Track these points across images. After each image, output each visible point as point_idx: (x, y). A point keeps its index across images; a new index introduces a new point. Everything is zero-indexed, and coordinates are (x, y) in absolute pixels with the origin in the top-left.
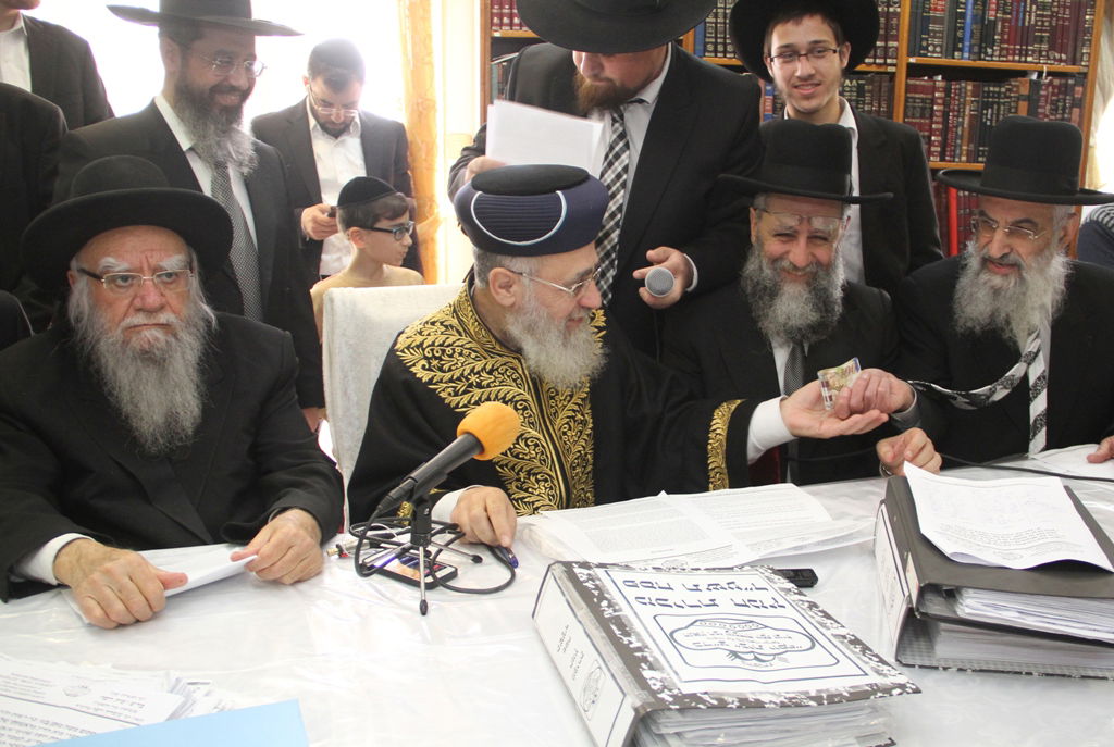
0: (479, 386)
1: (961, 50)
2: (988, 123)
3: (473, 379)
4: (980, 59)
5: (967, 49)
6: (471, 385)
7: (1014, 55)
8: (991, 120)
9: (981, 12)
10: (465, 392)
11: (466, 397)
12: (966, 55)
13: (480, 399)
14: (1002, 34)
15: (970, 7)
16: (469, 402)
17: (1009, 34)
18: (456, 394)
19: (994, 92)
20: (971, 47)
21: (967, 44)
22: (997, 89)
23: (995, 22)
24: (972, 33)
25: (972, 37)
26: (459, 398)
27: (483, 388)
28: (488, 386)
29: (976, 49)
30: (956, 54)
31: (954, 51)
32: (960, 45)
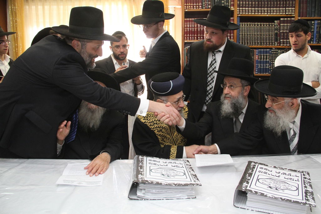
0: (156, 124)
1: (313, 41)
3: (155, 122)
4: (319, 43)
5: (315, 41)
6: (154, 124)
9: (319, 30)
10: (153, 125)
11: (153, 126)
12: (315, 42)
13: (157, 127)
15: (315, 29)
16: (154, 128)
18: (151, 126)
20: (316, 40)
21: (315, 39)
24: (316, 36)
25: (316, 37)
26: (151, 127)
27: (157, 124)
28: (159, 124)
29: (317, 41)
30: (311, 42)
31: (311, 41)
32: (313, 40)
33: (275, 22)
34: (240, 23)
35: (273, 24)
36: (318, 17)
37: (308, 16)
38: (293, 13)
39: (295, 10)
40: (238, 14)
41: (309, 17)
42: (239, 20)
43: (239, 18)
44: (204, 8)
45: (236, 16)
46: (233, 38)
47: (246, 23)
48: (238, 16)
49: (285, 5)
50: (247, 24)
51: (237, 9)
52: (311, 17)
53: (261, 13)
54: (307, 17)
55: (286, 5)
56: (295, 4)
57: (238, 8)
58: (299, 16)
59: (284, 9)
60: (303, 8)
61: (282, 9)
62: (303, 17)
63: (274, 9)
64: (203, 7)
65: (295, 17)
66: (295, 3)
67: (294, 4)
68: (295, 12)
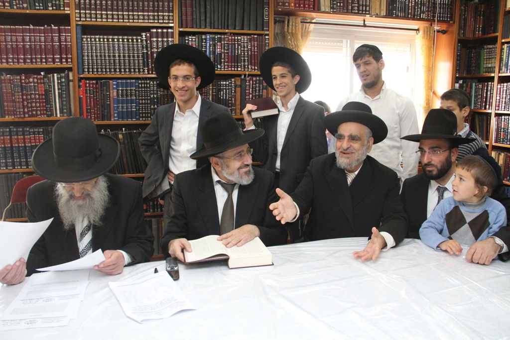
2: (222, 98)
7: (231, 67)
8: (223, 96)
9: (213, 50)
14: (224, 59)
17: (228, 58)
19: (223, 84)
22: (225, 83)
23: (221, 54)
33: (142, 36)
34: (83, 36)
35: (139, 38)
36: (211, 28)
37: (195, 26)
38: (171, 21)
39: (173, 16)
40: (78, 21)
41: (196, 28)
42: (79, 31)
43: (79, 27)
44: (15, 7)
45: (75, 25)
46: (71, 62)
47: (94, 37)
48: (77, 25)
49: (156, 9)
50: (95, 39)
51: (76, 13)
52: (200, 28)
53: (117, 20)
54: (193, 28)
55: (158, 7)
56: (173, 7)
57: (77, 11)
58: (180, 26)
59: (156, 14)
60: (187, 14)
61: (153, 14)
62: (187, 28)
63: (140, 13)
64: (14, 5)
65: (174, 27)
66: (173, 5)
67: (171, 6)
68: (173, 20)
